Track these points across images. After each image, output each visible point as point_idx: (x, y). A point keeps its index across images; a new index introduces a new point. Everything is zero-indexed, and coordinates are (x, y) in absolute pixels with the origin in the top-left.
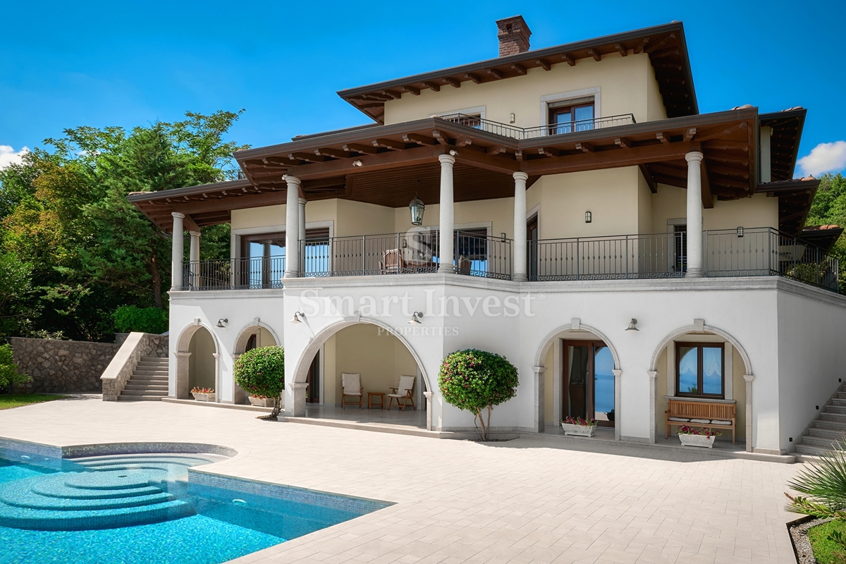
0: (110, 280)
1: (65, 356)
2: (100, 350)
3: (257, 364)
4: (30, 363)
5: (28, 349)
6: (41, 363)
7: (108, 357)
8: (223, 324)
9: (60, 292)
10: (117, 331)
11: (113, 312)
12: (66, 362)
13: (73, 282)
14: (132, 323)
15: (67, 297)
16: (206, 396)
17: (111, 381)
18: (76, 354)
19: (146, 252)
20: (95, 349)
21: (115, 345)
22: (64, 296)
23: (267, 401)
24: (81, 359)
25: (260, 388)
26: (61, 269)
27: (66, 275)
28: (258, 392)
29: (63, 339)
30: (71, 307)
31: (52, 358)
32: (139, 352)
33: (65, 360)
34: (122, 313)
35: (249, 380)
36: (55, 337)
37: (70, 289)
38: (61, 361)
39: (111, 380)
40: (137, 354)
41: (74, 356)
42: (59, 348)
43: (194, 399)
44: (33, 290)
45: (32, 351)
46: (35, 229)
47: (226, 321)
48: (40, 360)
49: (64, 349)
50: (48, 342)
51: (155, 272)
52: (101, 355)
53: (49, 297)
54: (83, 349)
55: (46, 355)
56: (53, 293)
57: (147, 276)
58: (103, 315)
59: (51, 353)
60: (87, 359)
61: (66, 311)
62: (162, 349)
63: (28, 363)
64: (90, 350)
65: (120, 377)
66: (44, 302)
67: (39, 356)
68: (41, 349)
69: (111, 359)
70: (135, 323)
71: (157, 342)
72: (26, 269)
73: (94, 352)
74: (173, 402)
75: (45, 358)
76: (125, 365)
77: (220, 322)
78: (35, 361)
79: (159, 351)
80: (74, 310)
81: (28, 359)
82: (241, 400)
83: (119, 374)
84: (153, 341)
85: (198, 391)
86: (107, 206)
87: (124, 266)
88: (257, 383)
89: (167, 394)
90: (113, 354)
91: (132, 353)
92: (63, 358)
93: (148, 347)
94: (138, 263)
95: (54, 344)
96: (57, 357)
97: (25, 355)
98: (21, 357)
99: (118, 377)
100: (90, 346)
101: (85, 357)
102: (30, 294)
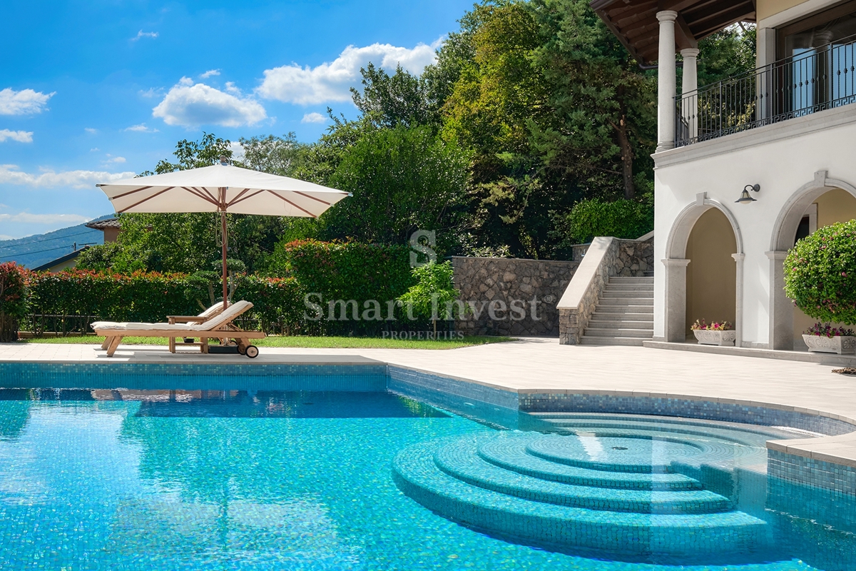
0: (564, 164)
1: (511, 282)
2: (553, 272)
3: (837, 255)
4: (472, 293)
5: (470, 273)
6: (484, 293)
7: (563, 282)
8: (752, 194)
9: (504, 189)
10: (574, 241)
11: (569, 212)
12: (512, 291)
13: (519, 174)
14: (594, 226)
15: (512, 196)
16: (717, 335)
17: (571, 312)
18: (524, 279)
19: (612, 110)
20: (546, 271)
21: (572, 264)
22: (509, 194)
23: (843, 342)
24: (530, 286)
25: (844, 306)
26: (506, 156)
27: (511, 164)
28: (837, 314)
29: (508, 257)
30: (518, 210)
31: (496, 285)
32: (607, 269)
33: (511, 287)
34: (581, 210)
35: (821, 288)
36: (498, 254)
37: (516, 183)
38: (506, 289)
39: (571, 310)
40: (604, 271)
41: (521, 281)
42: (504, 271)
43: (696, 341)
44: (475, 189)
45: (475, 275)
46: (475, 107)
47: (757, 188)
48: (483, 288)
49: (510, 271)
50: (491, 262)
51: (625, 142)
52: (553, 280)
53: (490, 199)
54: (532, 270)
55: (489, 281)
56: (497, 190)
57: (615, 149)
58: (556, 219)
59: (495, 277)
60: (537, 286)
61: (511, 217)
62: (638, 263)
63: (470, 293)
64: (540, 272)
65: (582, 306)
66: (487, 205)
67: (482, 282)
68: (483, 271)
69: (566, 286)
70: (597, 227)
71: (631, 252)
72: (468, 158)
73: (545, 275)
74: (662, 347)
75: (488, 285)
76: (589, 288)
77: (745, 191)
78: (477, 291)
79: (635, 267)
80: (521, 214)
81: (470, 286)
82: (786, 341)
83: (582, 302)
84: (625, 251)
85: (703, 327)
86: (561, 44)
87: (582, 140)
88: (838, 295)
89: (651, 335)
90: (569, 278)
91: (598, 269)
92: (509, 285)
93: (618, 261)
94: (602, 129)
95: (498, 264)
96: (502, 284)
97: (467, 281)
98: (462, 285)
99: (579, 306)
100: (541, 266)
101: (535, 283)
102: (472, 195)
